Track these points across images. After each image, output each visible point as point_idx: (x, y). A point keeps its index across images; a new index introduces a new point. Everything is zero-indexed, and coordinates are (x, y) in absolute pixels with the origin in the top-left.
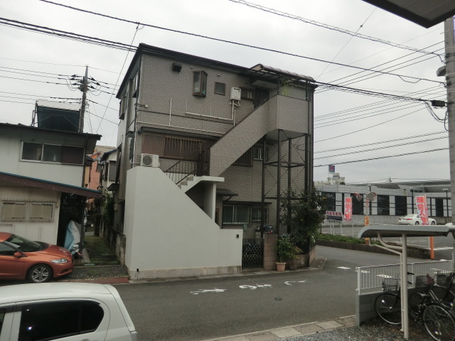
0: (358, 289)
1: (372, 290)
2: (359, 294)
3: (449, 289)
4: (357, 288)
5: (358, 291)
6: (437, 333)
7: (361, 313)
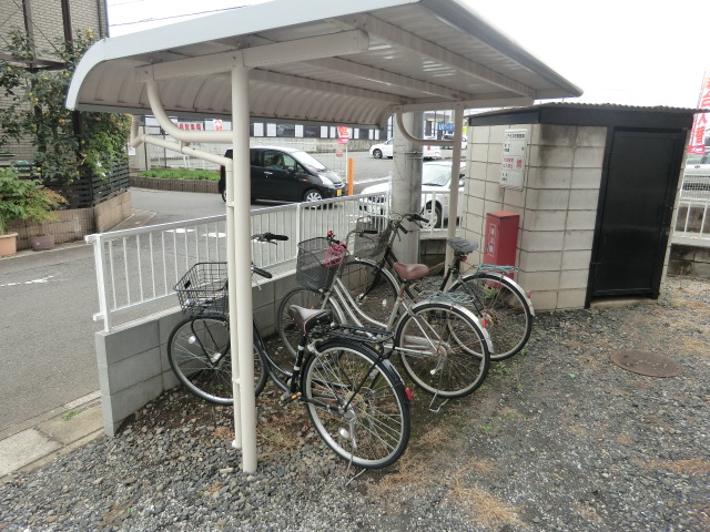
0: (103, 313)
1: (143, 311)
2: (107, 330)
3: (382, 266)
4: (97, 310)
5: (101, 322)
6: (343, 432)
7: (116, 393)
